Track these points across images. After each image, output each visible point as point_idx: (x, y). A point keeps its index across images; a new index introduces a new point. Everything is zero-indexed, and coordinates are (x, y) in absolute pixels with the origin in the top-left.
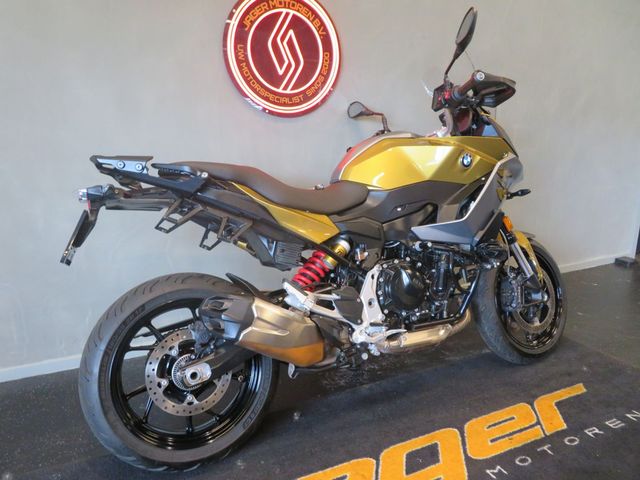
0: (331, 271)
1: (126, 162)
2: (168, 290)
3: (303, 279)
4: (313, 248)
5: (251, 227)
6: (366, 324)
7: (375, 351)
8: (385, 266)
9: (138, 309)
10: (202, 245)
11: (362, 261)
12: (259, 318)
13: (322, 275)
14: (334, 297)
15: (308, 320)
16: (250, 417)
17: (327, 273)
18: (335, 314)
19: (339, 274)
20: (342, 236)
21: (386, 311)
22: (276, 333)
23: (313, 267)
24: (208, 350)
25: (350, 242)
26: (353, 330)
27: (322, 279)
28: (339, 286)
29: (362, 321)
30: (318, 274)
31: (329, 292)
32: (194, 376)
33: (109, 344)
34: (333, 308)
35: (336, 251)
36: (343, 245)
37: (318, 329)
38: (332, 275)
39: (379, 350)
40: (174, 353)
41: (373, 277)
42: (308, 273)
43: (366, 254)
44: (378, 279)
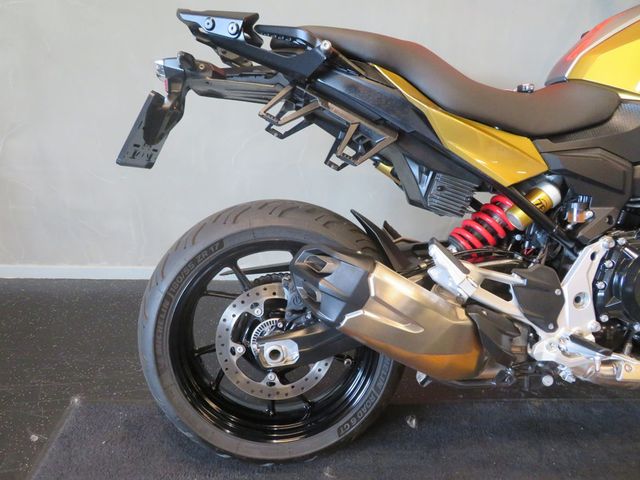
0: (517, 231)
1: (216, 19)
2: (257, 223)
3: (468, 236)
4: (494, 191)
5: (396, 142)
6: (561, 332)
7: (567, 375)
8: (622, 241)
9: (213, 245)
10: (328, 162)
11: (578, 226)
12: (376, 299)
13: (501, 234)
14: (514, 279)
15: (461, 312)
16: (349, 422)
17: (510, 232)
18: (511, 308)
19: (531, 238)
20: (551, 178)
21: (604, 318)
22: (401, 327)
23: (488, 220)
24: (302, 320)
25: (563, 189)
26: (537, 338)
27: (499, 243)
28: (527, 261)
29: (556, 327)
30: (494, 233)
31: (506, 269)
32: (275, 354)
33: (171, 286)
34: (508, 298)
35: (534, 201)
36: (549, 193)
37: (475, 331)
38: (518, 237)
39: (574, 376)
40: (258, 312)
41: (593, 257)
42: (478, 228)
43: (589, 214)
44: (603, 260)
